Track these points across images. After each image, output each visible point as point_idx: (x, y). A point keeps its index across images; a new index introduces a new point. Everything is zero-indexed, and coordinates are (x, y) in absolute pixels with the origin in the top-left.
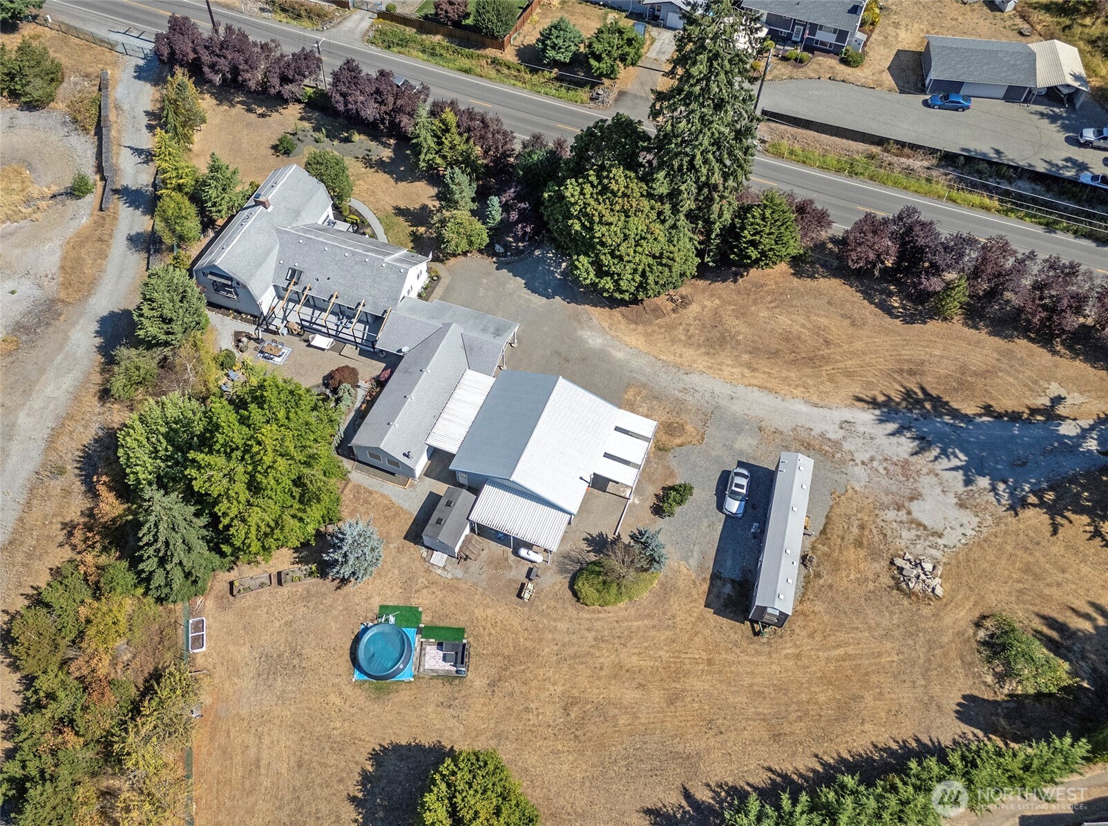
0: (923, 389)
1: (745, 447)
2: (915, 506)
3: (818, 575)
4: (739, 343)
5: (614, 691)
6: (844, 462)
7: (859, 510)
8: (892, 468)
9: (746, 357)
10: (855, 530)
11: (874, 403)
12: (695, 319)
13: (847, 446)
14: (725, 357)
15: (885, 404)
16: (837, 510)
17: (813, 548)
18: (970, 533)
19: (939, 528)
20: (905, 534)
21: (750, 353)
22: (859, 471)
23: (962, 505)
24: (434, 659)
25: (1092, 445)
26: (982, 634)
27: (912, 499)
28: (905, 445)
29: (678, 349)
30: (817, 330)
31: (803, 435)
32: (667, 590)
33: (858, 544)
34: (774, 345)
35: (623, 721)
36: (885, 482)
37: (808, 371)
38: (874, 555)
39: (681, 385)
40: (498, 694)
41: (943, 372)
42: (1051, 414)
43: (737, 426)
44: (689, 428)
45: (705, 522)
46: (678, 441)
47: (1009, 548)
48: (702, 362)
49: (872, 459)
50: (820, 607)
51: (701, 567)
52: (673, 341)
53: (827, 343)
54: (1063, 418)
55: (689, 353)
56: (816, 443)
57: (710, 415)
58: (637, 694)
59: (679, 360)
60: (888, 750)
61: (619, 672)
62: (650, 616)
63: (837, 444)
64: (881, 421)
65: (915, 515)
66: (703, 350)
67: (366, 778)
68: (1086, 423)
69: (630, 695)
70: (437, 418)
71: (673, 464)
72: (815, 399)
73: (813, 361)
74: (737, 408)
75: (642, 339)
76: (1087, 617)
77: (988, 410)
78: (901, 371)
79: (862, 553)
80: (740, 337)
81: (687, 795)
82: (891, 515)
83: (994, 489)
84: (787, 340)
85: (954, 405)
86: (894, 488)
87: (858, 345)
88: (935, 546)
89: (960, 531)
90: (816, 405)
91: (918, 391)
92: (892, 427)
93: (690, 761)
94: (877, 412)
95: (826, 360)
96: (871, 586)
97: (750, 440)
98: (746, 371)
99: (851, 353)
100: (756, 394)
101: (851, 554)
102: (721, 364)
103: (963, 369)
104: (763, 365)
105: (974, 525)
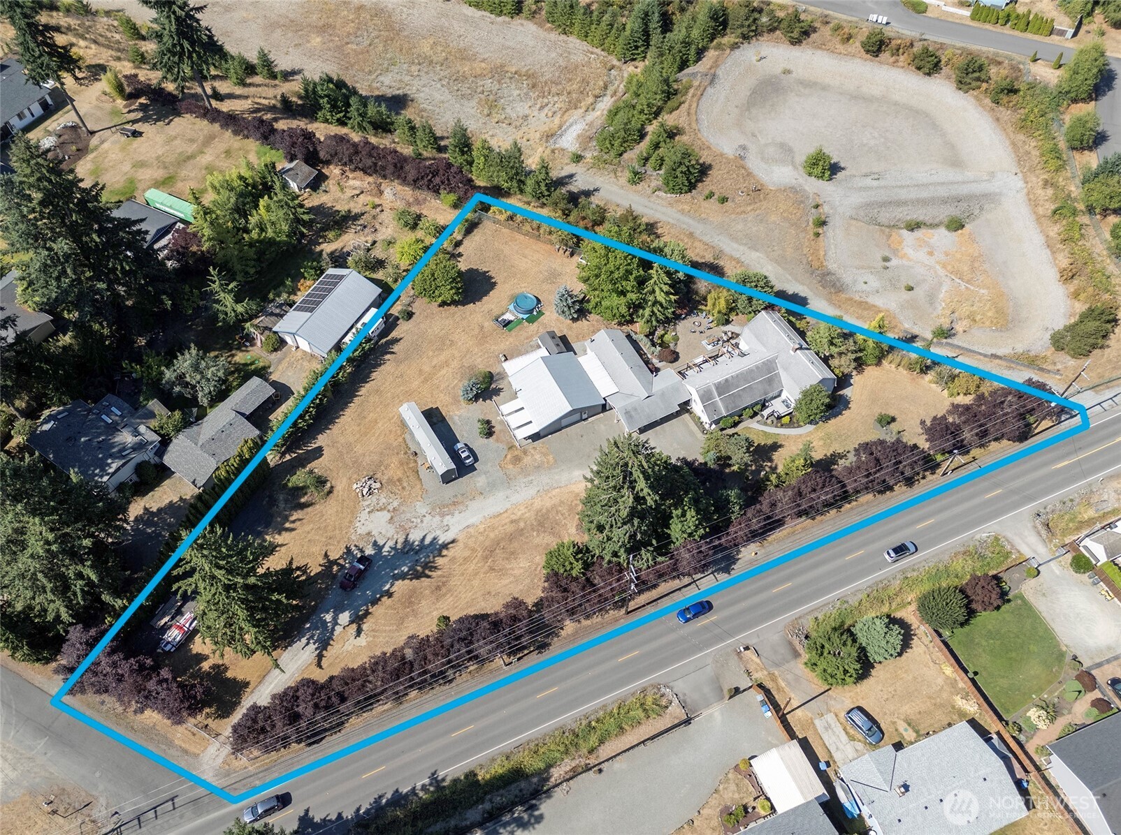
0: (429, 577)
1: (479, 479)
2: (388, 516)
3: (406, 453)
4: (533, 529)
5: (442, 357)
6: (433, 509)
7: (410, 494)
8: (411, 524)
9: (522, 525)
10: (405, 484)
11: (445, 546)
12: (566, 525)
13: (438, 518)
14: (530, 515)
15: (440, 551)
16: (419, 486)
17: (416, 461)
18: (358, 524)
19: (372, 515)
20: (384, 500)
21: (522, 530)
22: (423, 511)
23: (369, 534)
24: (508, 316)
25: (328, 617)
26: (328, 485)
27: (392, 518)
28: (415, 537)
29: (556, 501)
30: (502, 572)
31: (461, 507)
32: (456, 401)
33: (399, 480)
34: (515, 545)
35: (431, 353)
36: (408, 515)
37: (487, 543)
38: (390, 481)
39: (535, 483)
40: (477, 327)
41: (424, 603)
42: (358, 620)
43: (492, 486)
44: (511, 466)
45: (466, 435)
46: (509, 457)
47: (337, 532)
48: (538, 504)
49: (422, 521)
50: (395, 444)
51: (451, 418)
52: (562, 502)
53: (492, 569)
54: (351, 622)
55: (548, 504)
56: (452, 508)
57: (508, 481)
58: (433, 364)
59: (550, 495)
60: (338, 418)
61: (447, 364)
62: (454, 388)
63: (443, 515)
64: (435, 539)
65: (386, 512)
66: (544, 511)
67: (491, 278)
68: (338, 629)
69: (435, 362)
70: (603, 364)
71: (501, 446)
72: (471, 530)
73: (490, 552)
74: (501, 495)
75: (577, 491)
76: (294, 522)
77: (389, 594)
78: (444, 584)
79: (395, 478)
80: (535, 534)
81: (393, 353)
82: (395, 504)
83: (362, 551)
84: (512, 553)
85: (407, 581)
86: (403, 516)
87: (476, 583)
88: (368, 506)
89: (362, 521)
90: (468, 527)
91: (430, 573)
92: (427, 541)
93: (399, 362)
94: (440, 542)
95: (486, 558)
96: (382, 468)
97: (481, 484)
98: (514, 517)
99: (476, 574)
100: (499, 508)
101: (399, 474)
102: (529, 511)
103: (415, 613)
104: (510, 529)
105: (358, 530)
